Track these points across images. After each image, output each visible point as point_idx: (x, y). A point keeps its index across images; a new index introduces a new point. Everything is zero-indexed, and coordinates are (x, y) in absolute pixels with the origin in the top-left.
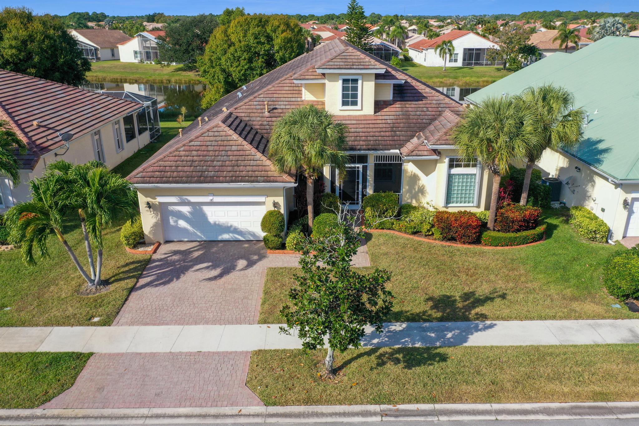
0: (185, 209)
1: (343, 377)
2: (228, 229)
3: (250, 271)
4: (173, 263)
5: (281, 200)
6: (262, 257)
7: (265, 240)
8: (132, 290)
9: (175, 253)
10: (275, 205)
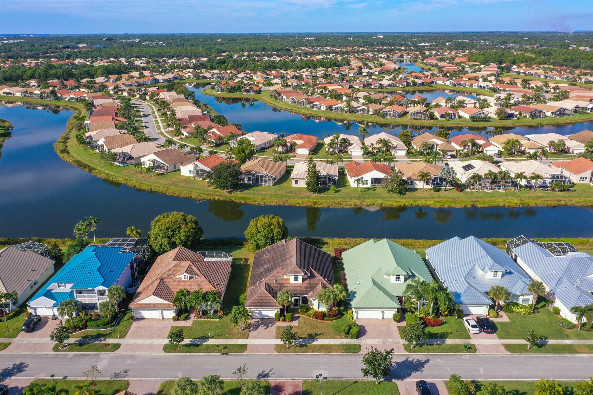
0: (257, 312)
1: (290, 349)
2: (267, 316)
3: (272, 327)
4: (255, 325)
5: (279, 310)
6: (275, 323)
7: (275, 319)
8: (249, 331)
9: (255, 322)
10: (278, 311)
